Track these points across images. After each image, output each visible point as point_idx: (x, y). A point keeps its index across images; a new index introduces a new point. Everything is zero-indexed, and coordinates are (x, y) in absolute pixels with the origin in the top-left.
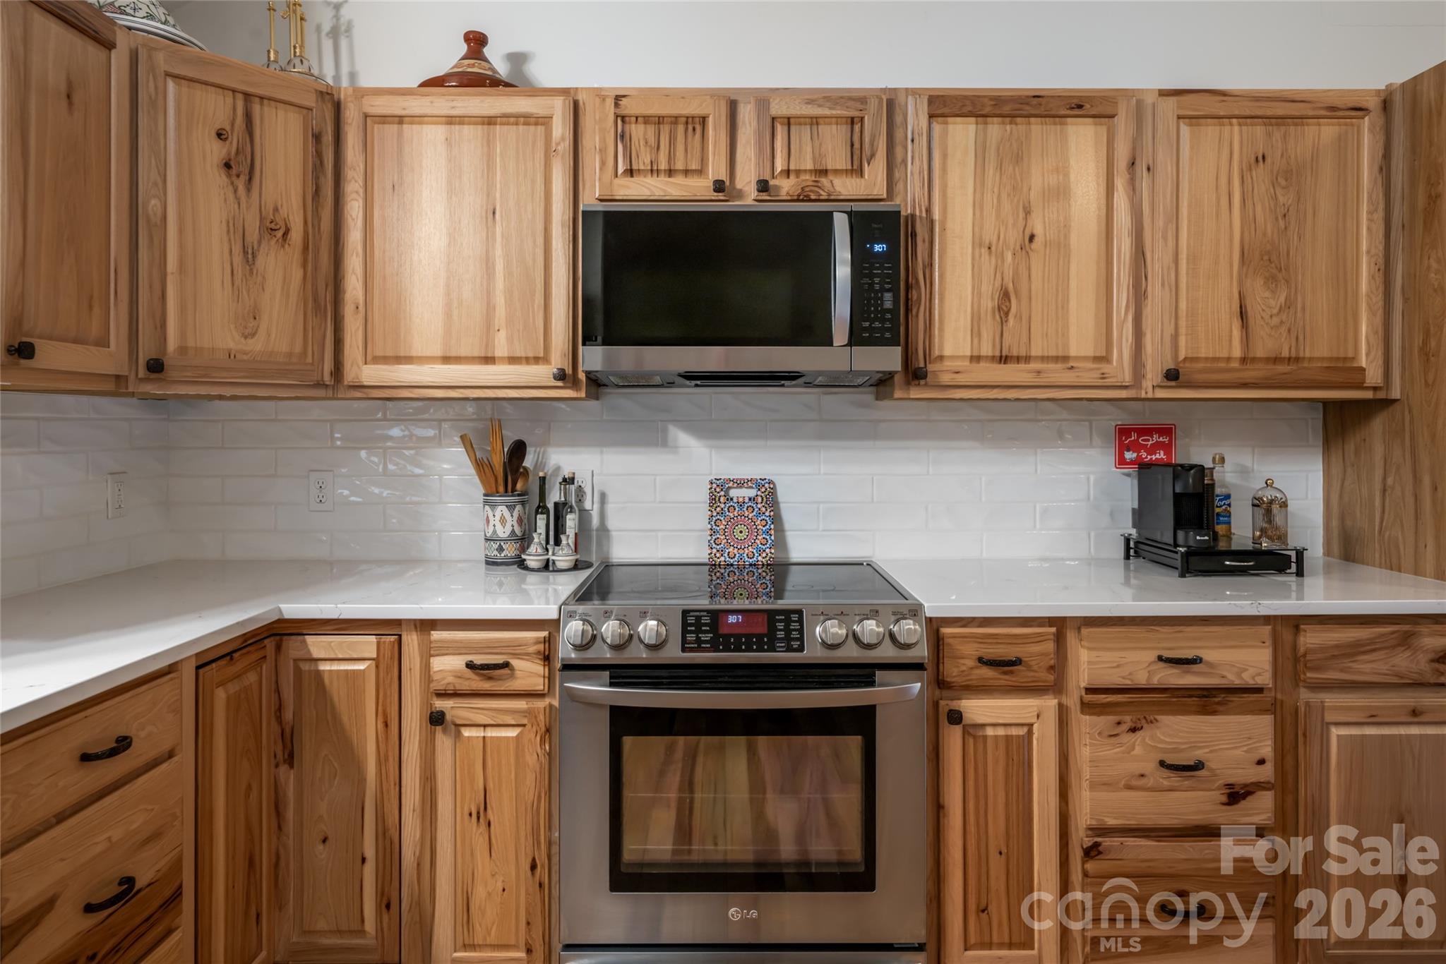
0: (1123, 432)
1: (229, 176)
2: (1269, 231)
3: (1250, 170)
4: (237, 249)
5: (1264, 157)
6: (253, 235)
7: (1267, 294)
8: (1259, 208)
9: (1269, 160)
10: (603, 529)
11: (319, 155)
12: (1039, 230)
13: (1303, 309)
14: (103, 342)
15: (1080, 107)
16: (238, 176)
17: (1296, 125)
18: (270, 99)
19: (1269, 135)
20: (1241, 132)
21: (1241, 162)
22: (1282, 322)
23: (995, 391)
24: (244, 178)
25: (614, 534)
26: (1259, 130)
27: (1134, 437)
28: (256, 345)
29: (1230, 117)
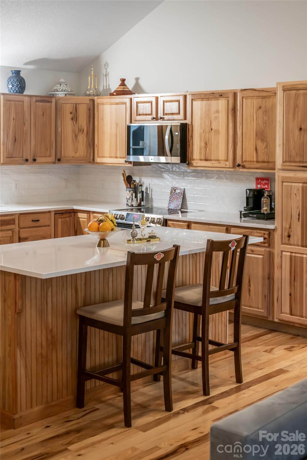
0: (257, 179)
1: (72, 121)
2: (262, 127)
3: (258, 111)
4: (74, 135)
5: (261, 107)
6: (77, 132)
7: (262, 144)
8: (260, 121)
9: (262, 108)
10: (152, 198)
11: (90, 113)
12: (213, 128)
13: (270, 149)
14: (50, 156)
15: (221, 96)
16: (74, 121)
17: (268, 98)
18: (80, 103)
19: (262, 101)
20: (256, 101)
21: (256, 109)
22: (265, 152)
23: (206, 168)
24: (75, 121)
25: (154, 200)
26: (260, 100)
27: (260, 181)
28: (77, 155)
29: (254, 96)
